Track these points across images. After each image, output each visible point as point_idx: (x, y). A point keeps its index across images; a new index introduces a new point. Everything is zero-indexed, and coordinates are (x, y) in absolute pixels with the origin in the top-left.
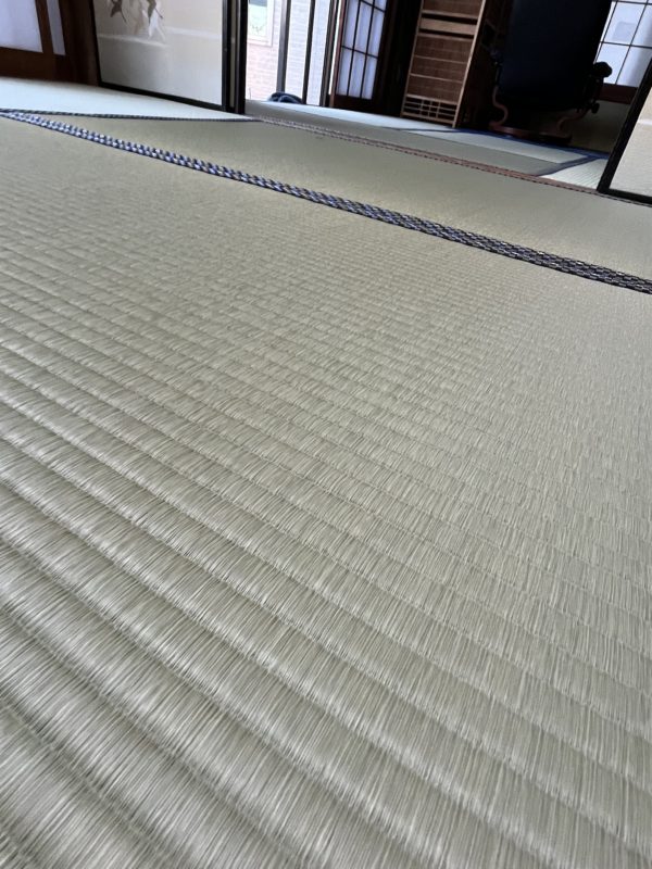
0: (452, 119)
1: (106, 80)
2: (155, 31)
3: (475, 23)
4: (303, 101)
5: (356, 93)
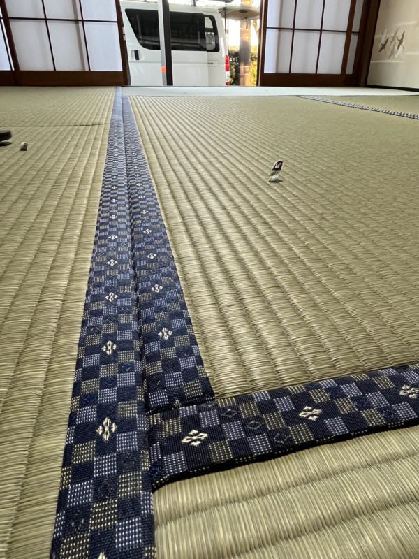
1: (369, 83)
2: (399, 55)
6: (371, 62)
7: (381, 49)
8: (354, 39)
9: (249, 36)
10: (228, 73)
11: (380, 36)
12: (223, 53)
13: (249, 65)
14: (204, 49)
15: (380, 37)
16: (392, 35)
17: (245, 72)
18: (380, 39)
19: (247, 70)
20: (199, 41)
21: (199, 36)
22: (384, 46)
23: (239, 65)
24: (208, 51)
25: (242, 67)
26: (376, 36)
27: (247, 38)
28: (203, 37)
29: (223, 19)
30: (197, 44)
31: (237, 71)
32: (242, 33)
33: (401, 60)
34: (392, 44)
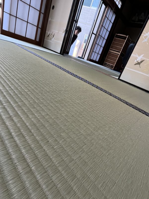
0: (113, 68)
2: (53, 40)
3: (120, 52)
4: (83, 59)
5: (95, 60)
6: (45, 40)
8: (39, 30)
16: (51, 33)
26: (46, 32)
33: (53, 42)
34: (51, 36)
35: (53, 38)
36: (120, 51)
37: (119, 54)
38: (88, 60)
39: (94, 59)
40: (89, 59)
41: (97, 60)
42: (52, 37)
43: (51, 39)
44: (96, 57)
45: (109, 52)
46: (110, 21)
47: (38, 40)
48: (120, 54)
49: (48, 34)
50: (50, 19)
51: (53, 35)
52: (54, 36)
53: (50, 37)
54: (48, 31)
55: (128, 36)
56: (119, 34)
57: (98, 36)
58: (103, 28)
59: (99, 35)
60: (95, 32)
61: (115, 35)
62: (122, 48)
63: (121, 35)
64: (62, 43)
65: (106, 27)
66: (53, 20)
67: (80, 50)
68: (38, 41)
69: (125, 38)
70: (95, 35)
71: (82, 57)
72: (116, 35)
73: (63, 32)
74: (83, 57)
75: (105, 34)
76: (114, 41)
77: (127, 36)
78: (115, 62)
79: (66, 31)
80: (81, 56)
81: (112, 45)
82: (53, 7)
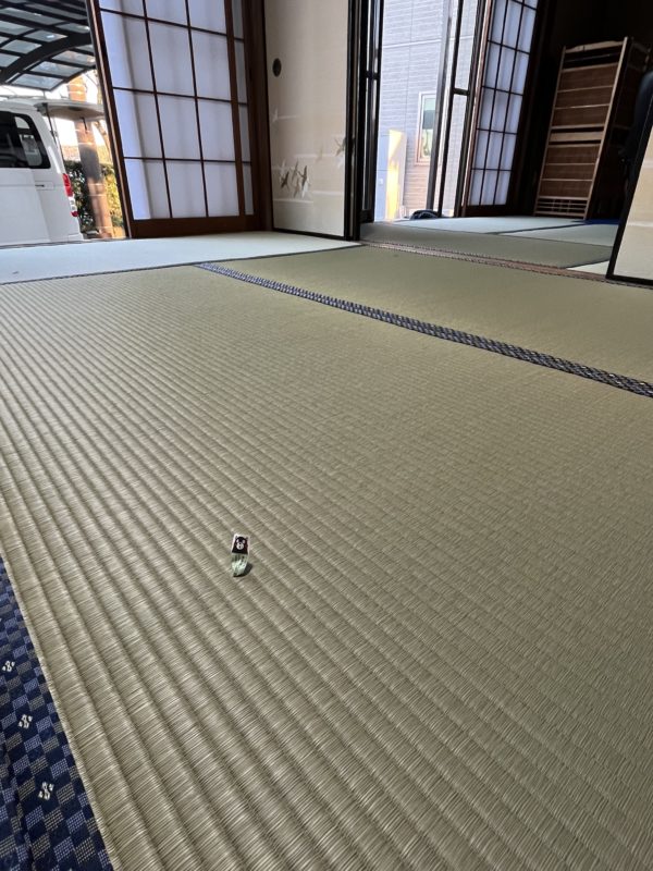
0: (587, 210)
1: (276, 226)
2: (306, 194)
3: (601, 129)
4: (439, 215)
5: (489, 202)
6: (274, 200)
7: (283, 186)
8: (247, 171)
9: (93, 141)
10: (72, 199)
11: (278, 167)
12: (58, 168)
13: (102, 182)
14: (25, 165)
15: (279, 169)
16: (293, 168)
17: (98, 192)
18: (279, 172)
19: (100, 189)
20: (12, 151)
21: (10, 143)
22: (285, 182)
23: (86, 182)
24: (32, 167)
25: (91, 185)
26: (273, 168)
27: (90, 144)
28: (18, 144)
29: (46, 119)
30: (10, 155)
31: (85, 190)
32: (79, 135)
33: (309, 199)
34: (295, 180)
35: (303, 184)
36: (604, 121)
37: (599, 142)
38: (460, 216)
39: (488, 200)
40: (464, 210)
41: (502, 199)
42: (300, 184)
43: (297, 190)
44: (493, 188)
45: (547, 146)
46: (520, 6)
47: (249, 210)
48: (602, 136)
49: (283, 174)
50: (274, 118)
51: (303, 173)
52: (305, 177)
53: (292, 183)
54: (281, 166)
55: (626, 39)
56: (580, 48)
57: (479, 93)
58: (496, 49)
59: (484, 87)
60: (463, 83)
61: (563, 57)
62: (610, 105)
63: (589, 47)
64: (342, 194)
65: (507, 42)
66: (288, 117)
67: (413, 172)
68: (250, 216)
69: (612, 54)
70: (467, 93)
71: (432, 207)
72: (566, 55)
73: (339, 152)
74: (436, 209)
75: (512, 72)
76: (560, 89)
77: (623, 40)
78: (590, 183)
79: (349, 142)
80: (423, 207)
81: (554, 108)
82: (277, 66)
